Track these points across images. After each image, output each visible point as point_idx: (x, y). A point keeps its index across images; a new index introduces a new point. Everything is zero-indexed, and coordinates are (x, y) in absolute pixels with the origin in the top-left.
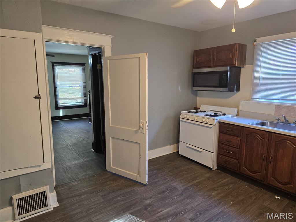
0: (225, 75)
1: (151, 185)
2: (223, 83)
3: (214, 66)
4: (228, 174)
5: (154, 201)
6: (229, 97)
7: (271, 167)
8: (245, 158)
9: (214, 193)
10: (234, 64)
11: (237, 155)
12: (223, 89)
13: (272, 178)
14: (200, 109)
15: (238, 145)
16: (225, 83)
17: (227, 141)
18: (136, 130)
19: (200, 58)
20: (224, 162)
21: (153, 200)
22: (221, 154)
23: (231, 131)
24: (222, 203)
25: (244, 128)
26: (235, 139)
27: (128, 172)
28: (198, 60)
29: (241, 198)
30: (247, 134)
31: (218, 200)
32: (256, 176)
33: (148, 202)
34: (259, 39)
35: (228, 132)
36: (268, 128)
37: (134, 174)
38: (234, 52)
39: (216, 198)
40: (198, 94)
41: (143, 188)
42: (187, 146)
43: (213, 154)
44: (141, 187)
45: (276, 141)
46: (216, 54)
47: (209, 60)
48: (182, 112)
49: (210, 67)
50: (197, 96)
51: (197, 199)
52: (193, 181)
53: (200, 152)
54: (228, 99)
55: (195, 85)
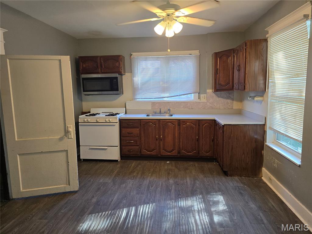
0: (115, 80)
1: (82, 190)
2: (114, 87)
3: (102, 72)
4: (131, 160)
5: (98, 197)
6: (115, 99)
7: (161, 143)
8: (144, 143)
9: (135, 174)
10: (121, 72)
11: (138, 142)
12: (115, 92)
13: (163, 151)
14: (90, 112)
15: (137, 134)
16: (116, 87)
17: (129, 134)
18: (60, 138)
19: (87, 65)
20: (128, 151)
21: (96, 197)
22: (124, 146)
23: (131, 125)
24: (145, 177)
25: (141, 120)
26: (135, 130)
27: (51, 187)
28: (84, 66)
29: (152, 170)
30: (143, 125)
31: (141, 176)
32: (153, 153)
33: (94, 200)
34: (134, 54)
35: (129, 126)
36: (151, 117)
37: (60, 186)
38: (120, 62)
39: (139, 176)
40: (82, 99)
41: (76, 195)
42: (90, 148)
43: (118, 147)
44: (72, 196)
45: (163, 125)
46: (103, 62)
47: (96, 67)
48: (79, 116)
49: (98, 73)
50: (82, 101)
51: (128, 182)
52: (113, 173)
53: (106, 149)
54: (114, 101)
55: (85, 90)
